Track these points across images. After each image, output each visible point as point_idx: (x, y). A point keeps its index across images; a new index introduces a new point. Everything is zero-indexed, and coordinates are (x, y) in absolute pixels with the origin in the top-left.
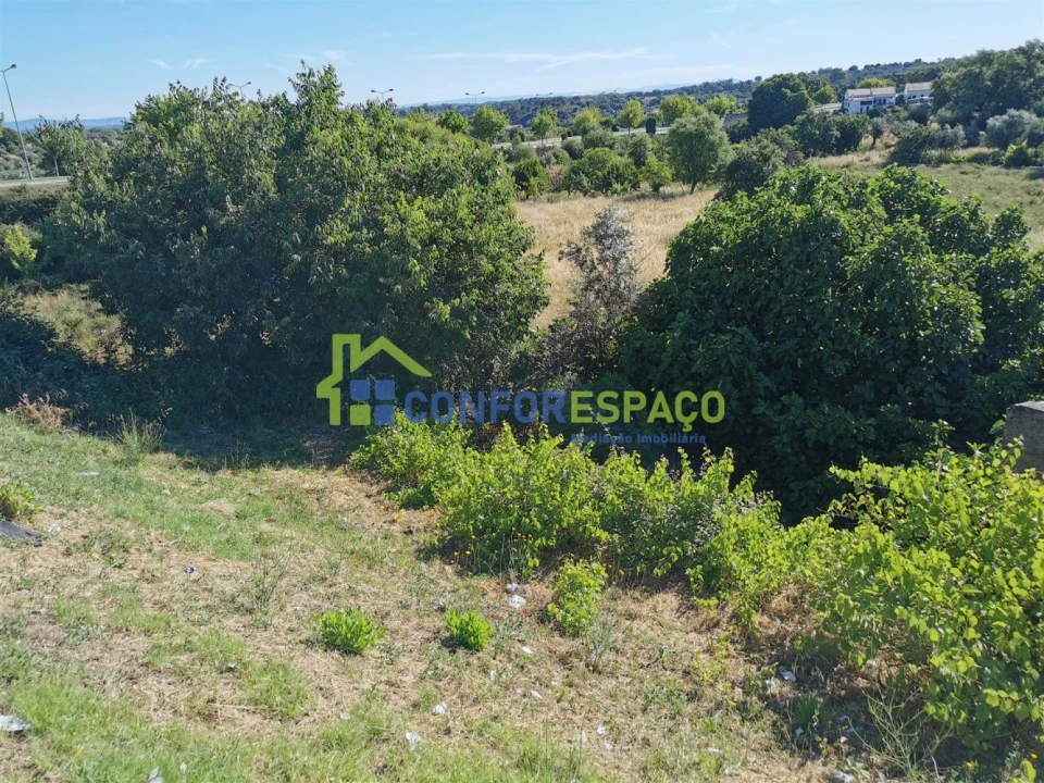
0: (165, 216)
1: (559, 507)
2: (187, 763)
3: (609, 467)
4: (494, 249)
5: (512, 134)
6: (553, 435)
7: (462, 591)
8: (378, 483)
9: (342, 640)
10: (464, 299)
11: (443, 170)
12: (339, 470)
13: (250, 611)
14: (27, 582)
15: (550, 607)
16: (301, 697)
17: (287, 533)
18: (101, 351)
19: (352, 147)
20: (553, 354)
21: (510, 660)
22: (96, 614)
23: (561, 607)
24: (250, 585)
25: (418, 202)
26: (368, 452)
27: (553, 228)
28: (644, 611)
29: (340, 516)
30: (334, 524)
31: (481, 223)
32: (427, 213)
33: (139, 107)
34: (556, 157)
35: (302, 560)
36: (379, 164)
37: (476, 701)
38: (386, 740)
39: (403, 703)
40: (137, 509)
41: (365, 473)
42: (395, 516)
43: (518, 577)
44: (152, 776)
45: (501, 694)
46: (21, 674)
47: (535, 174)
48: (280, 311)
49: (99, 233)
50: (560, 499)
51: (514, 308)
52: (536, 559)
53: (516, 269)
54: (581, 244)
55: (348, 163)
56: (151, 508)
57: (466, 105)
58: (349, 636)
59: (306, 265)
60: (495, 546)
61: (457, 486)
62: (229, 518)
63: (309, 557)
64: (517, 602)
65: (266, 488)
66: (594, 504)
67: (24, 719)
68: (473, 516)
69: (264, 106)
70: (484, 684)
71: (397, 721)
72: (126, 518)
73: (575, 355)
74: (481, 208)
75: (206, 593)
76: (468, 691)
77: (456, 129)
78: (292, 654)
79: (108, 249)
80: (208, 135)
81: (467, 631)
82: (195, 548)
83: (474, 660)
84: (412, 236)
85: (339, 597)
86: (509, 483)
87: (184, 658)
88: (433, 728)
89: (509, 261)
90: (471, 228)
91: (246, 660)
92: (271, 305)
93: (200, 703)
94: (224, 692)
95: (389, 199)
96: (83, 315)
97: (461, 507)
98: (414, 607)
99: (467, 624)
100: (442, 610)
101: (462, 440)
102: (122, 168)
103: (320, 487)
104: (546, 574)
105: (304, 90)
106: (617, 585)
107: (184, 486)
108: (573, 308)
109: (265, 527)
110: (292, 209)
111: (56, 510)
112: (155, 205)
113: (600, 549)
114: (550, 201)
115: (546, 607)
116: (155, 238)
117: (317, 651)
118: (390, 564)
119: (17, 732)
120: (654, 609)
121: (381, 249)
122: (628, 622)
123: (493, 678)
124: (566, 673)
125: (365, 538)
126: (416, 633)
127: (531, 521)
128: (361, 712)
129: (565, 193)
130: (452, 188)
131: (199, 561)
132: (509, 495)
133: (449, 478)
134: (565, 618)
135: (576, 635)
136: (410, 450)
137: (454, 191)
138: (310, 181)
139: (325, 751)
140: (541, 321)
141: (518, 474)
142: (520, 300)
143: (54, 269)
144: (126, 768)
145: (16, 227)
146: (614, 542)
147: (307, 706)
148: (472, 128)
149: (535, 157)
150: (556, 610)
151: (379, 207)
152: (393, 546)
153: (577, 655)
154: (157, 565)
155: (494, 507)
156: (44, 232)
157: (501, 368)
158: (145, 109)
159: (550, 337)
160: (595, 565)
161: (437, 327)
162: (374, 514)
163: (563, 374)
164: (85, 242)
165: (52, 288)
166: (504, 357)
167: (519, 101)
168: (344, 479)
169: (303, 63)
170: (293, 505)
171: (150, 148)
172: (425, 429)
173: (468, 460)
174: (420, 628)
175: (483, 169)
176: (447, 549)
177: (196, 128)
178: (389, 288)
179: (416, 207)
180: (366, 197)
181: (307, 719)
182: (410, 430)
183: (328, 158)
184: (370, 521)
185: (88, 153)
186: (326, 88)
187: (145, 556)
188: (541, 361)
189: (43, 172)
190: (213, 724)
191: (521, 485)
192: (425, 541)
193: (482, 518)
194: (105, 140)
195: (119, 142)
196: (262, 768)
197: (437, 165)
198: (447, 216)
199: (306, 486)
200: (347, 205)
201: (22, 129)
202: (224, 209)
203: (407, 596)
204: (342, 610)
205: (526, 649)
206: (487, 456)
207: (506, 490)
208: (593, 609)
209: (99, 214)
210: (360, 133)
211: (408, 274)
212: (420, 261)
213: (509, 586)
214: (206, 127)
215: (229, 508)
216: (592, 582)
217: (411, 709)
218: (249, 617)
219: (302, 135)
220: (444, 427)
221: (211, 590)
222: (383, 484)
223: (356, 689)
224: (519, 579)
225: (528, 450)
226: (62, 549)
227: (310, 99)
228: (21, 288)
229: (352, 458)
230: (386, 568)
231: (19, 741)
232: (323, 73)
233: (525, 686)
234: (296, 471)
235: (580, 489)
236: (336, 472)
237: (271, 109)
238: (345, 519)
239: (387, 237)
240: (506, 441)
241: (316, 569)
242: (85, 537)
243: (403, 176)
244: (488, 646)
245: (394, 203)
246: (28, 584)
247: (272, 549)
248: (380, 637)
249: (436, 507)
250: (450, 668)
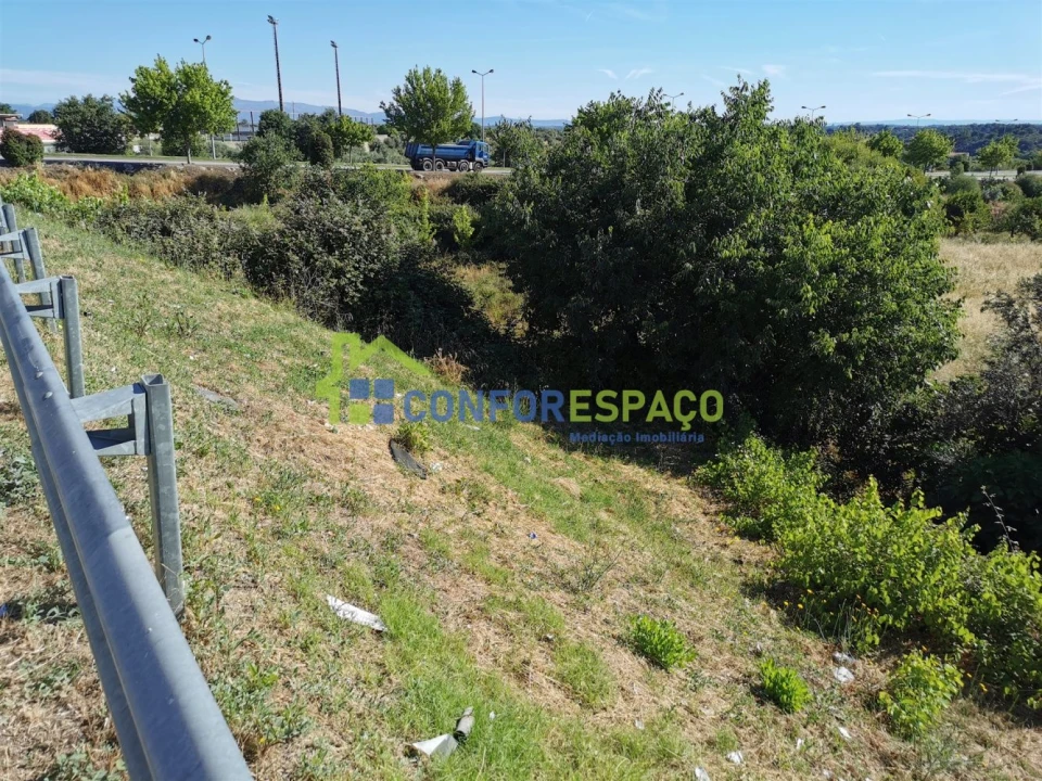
0: (581, 212)
1: (917, 587)
2: (496, 713)
3: (994, 560)
4: (903, 286)
5: (953, 163)
6: (929, 505)
7: (784, 643)
8: (718, 502)
9: (651, 649)
10: (855, 335)
11: (864, 196)
12: (682, 480)
13: (574, 591)
14: (410, 507)
15: (882, 695)
16: (602, 690)
17: (623, 527)
18: (503, 323)
19: (769, 163)
20: (948, 414)
21: (822, 736)
22: (454, 552)
23: (896, 699)
24: (580, 567)
25: (827, 227)
26: (715, 470)
27: (982, 272)
28: (1004, 742)
29: (673, 525)
30: (665, 531)
31: (894, 256)
32: (834, 239)
33: (580, 111)
34: (1005, 192)
35: (630, 558)
36: (794, 183)
37: (775, 765)
38: (675, 767)
39: (699, 735)
40: (502, 468)
41: (706, 489)
42: (728, 541)
43: (851, 649)
44: (467, 713)
45: (805, 768)
46: (390, 583)
47: (972, 209)
48: (660, 317)
49: (524, 221)
50: (921, 580)
51: (912, 354)
52: (876, 636)
53: (925, 313)
54: (1014, 296)
55: (761, 179)
56: (513, 469)
57: (905, 127)
58: (659, 647)
59: (696, 273)
60: (833, 606)
61: (801, 530)
62: (573, 497)
63: (636, 556)
64: (843, 675)
65: (611, 478)
66: (963, 597)
67: (385, 622)
68: (813, 567)
69: (692, 118)
70: (788, 750)
71: (689, 753)
72: (492, 474)
73: (978, 420)
74: (898, 240)
75: (541, 562)
76: (769, 751)
77: (888, 152)
78: (603, 646)
79: (529, 236)
80: (634, 142)
81: (781, 688)
82: (540, 517)
83: (781, 720)
84: (812, 261)
85: (657, 606)
86: (862, 544)
87: (512, 615)
88: (725, 774)
89: (918, 303)
90: (881, 260)
91: (562, 636)
92: (654, 307)
93: (517, 661)
94: (539, 659)
95: (795, 219)
96: (496, 290)
97: (801, 554)
98: (729, 641)
99: (783, 680)
100: (758, 654)
101: (818, 483)
102: (555, 166)
103: (661, 491)
104: (884, 656)
105: (734, 104)
106: (975, 700)
107: (543, 458)
108: (986, 367)
109: (603, 516)
110: (695, 218)
111: (442, 452)
112: (575, 202)
113: (960, 651)
114: (985, 241)
115: (877, 693)
116: (567, 230)
117: (626, 651)
118: (714, 589)
119: (378, 632)
120: (1018, 744)
121: (775, 270)
122: (980, 748)
123: (798, 747)
124: (886, 775)
125: (693, 554)
126: (726, 669)
127: (880, 592)
128: (656, 728)
129: (1006, 235)
130: (869, 215)
131: (541, 529)
132: (859, 557)
133: (795, 519)
134: (898, 714)
135: (907, 737)
136: (758, 479)
137: (871, 220)
138: (719, 194)
139: (615, 752)
140: (943, 375)
141: (875, 537)
142: (921, 347)
143: (484, 246)
144: (448, 697)
145: (464, 207)
146: (979, 648)
147: (607, 702)
148: (906, 152)
149: (977, 190)
150: (889, 701)
151: (783, 227)
152: (720, 571)
153: (905, 760)
154: (507, 523)
155: (839, 565)
156: (483, 215)
157: (881, 416)
158: (585, 114)
159: (949, 394)
160: (949, 668)
161: (818, 360)
162: (706, 532)
163: (956, 439)
164: (512, 227)
165: (478, 262)
166: (886, 406)
167: (972, 126)
168: (684, 490)
169: (739, 77)
170: (632, 502)
171: (582, 149)
172: (779, 462)
173: (820, 505)
174: (730, 665)
175: (912, 199)
176: (777, 593)
177: (625, 134)
178: (774, 310)
179: (824, 231)
180: (772, 215)
181: (604, 714)
182: (763, 458)
183: (742, 172)
184: (702, 539)
185: (531, 151)
186: (755, 103)
187: (500, 512)
188: (931, 419)
189: (493, 163)
190: (523, 685)
191: (877, 550)
192: (753, 576)
193: (822, 572)
194: (546, 139)
195: (558, 142)
196: (556, 744)
197: (857, 190)
198: (857, 246)
199: (648, 486)
200: (750, 221)
201: (486, 125)
202: (632, 212)
203: (724, 627)
204: (657, 620)
205: (844, 731)
206: (843, 508)
207: (857, 550)
208: (937, 716)
209: (529, 204)
210: (781, 150)
211: (799, 299)
212: (815, 288)
213: (838, 655)
214: (634, 134)
215: (576, 489)
216: (941, 685)
217: (706, 744)
218: (572, 596)
219: (721, 148)
220: (801, 464)
221: (545, 560)
222: (723, 506)
223: (655, 702)
224: (853, 651)
225: (892, 513)
226: (439, 486)
227: (737, 114)
228: (456, 259)
229: (698, 471)
230: (708, 591)
231: (378, 640)
232: (756, 87)
233: (834, 770)
234: (641, 470)
235: (949, 575)
236: (679, 481)
237: (697, 121)
238: (678, 529)
239: (784, 257)
240: (869, 497)
241: (640, 570)
242: (458, 481)
243: (817, 198)
244: (800, 712)
245: (800, 224)
246: (409, 508)
247: (606, 539)
248: (689, 660)
249: (773, 544)
250: (754, 719)
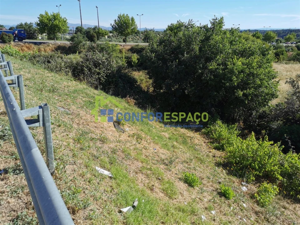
0: (168, 56)
1: (266, 164)
2: (144, 200)
3: (288, 156)
4: (262, 76)
5: (277, 41)
6: (270, 140)
7: (227, 180)
8: (208, 139)
9: (189, 182)
10: (248, 91)
11: (251, 51)
12: (198, 133)
13: (167, 165)
14: (119, 141)
15: (255, 194)
16: (175, 193)
17: (181, 147)
18: (146, 88)
19: (223, 41)
20: (275, 114)
21: (238, 206)
22: (132, 154)
23: (259, 196)
24: (168, 158)
25: (240, 59)
26: (207, 130)
27: (285, 73)
28: (291, 208)
29: (195, 146)
30: (193, 148)
31: (260, 68)
32: (242, 63)
33: (168, 26)
34: (292, 49)
35: (183, 155)
36: (231, 47)
37: (225, 215)
38: (196, 215)
39: (203, 206)
40: (146, 130)
41: (205, 136)
42: (211, 150)
43: (246, 181)
44: (136, 200)
45: (233, 215)
46: (114, 163)
47: (282, 54)
48: (192, 86)
49: (152, 58)
50: (267, 162)
51: (264, 96)
52: (254, 178)
53: (268, 84)
54: (295, 79)
55: (221, 46)
56: (149, 130)
57: (263, 30)
58: (191, 181)
59: (202, 73)
60: (241, 169)
61: (232, 147)
62: (167, 138)
63: (185, 155)
64: (244, 189)
65: (177, 133)
66: (279, 166)
67: (112, 174)
68: (236, 158)
69: (201, 28)
70: (228, 210)
71: (200, 211)
72: (143, 132)
73: (283, 116)
74: (261, 63)
75: (157, 157)
76: (223, 210)
77: (258, 38)
78: (175, 181)
79: (154, 63)
80: (184, 35)
81: (226, 192)
82: (157, 144)
83: (227, 202)
84: (236, 70)
85: (191, 169)
86: (250, 151)
87: (149, 172)
88: (210, 217)
89: (267, 81)
90: (256, 69)
91: (163, 178)
92: (190, 83)
93: (150, 185)
94: (157, 185)
95: (231, 57)
96: (144, 78)
97: (232, 154)
98: (211, 179)
99: (227, 190)
100: (220, 183)
101: (237, 134)
102: (161, 42)
103: (192, 136)
104: (256, 183)
105: (213, 24)
106: (282, 196)
107: (158, 127)
108: (286, 100)
109: (175, 143)
110: (202, 57)
111: (129, 125)
112: (167, 53)
113: (278, 182)
114: (286, 63)
115: (254, 194)
116: (165, 61)
117: (182, 182)
118: (207, 164)
119: (111, 177)
120: (295, 208)
121: (225, 72)
122: (283, 210)
123: (231, 209)
124: (256, 217)
125: (201, 154)
126: (210, 187)
127: (255, 165)
128: (190, 204)
129: (292, 62)
130: (252, 56)
131: (157, 147)
132: (249, 155)
133: (231, 144)
134: (260, 200)
135: (263, 207)
136: (220, 133)
137: (253, 57)
138: (209, 50)
139: (178, 211)
140: (274, 102)
141: (254, 149)
142: (267, 94)
143: (141, 65)
144: (131, 196)
145: (135, 54)
146: (284, 181)
147: (176, 197)
148: (263, 38)
149: (284, 49)
150: (257, 196)
151: (227, 60)
152: (209, 159)
153: (262, 213)
154: (148, 146)
155: (243, 157)
156: (140, 57)
157: (256, 115)
158: (170, 27)
159: (275, 108)
160: (275, 187)
161: (237, 98)
162: (205, 148)
163: (277, 121)
164: (149, 60)
165: (139, 70)
166: (257, 111)
167: (283, 30)
168: (199, 136)
169: (215, 16)
170: (184, 139)
171: (169, 37)
172: (226, 128)
173: (238, 140)
174: (212, 186)
175: (265, 51)
176: (225, 165)
177: (182, 33)
178: (225, 84)
179: (239, 61)
180: (224, 56)
181: (175, 200)
182: (221, 127)
183: (215, 44)
184: (204, 150)
185: (154, 38)
186: (219, 23)
187: (145, 142)
188: (270, 115)
189: (143, 41)
190: (152, 192)
191: (254, 153)
192: (218, 161)
193: (238, 159)
194: (159, 34)
195: (162, 35)
196: (162, 209)
197: (249, 49)
198: (249, 65)
199: (188, 135)
200: (218, 58)
201: (141, 30)
202: (184, 55)
203: (210, 175)
204: (191, 173)
205: (244, 205)
206: (244, 141)
207: (248, 153)
208: (271, 200)
209: (153, 54)
210: (227, 37)
211: (232, 81)
212: (237, 77)
213: (243, 183)
214: (184, 33)
215: (167, 136)
216: (272, 192)
217: (205, 209)
218: (166, 167)
219: (209, 37)
220: (232, 128)
221: (159, 156)
222: (210, 140)
223: (190, 197)
225: (259, 142)
226: (128, 135)
227: (214, 27)
228: (133, 69)
229: (202, 131)
230: (205, 165)
231: (110, 179)
232: (220, 19)
233: (241, 216)
234: (186, 130)
235: (275, 160)
236: (197, 133)
237: (203, 29)
238: (197, 147)
239: (228, 69)
240: (252, 138)
241: (186, 159)
242: (133, 134)
243: (237, 51)
244: (232, 199)
245: (232, 59)
246: (119, 142)
247: (176, 150)
248: (200, 185)
249: (224, 151)
250: (219, 201)
